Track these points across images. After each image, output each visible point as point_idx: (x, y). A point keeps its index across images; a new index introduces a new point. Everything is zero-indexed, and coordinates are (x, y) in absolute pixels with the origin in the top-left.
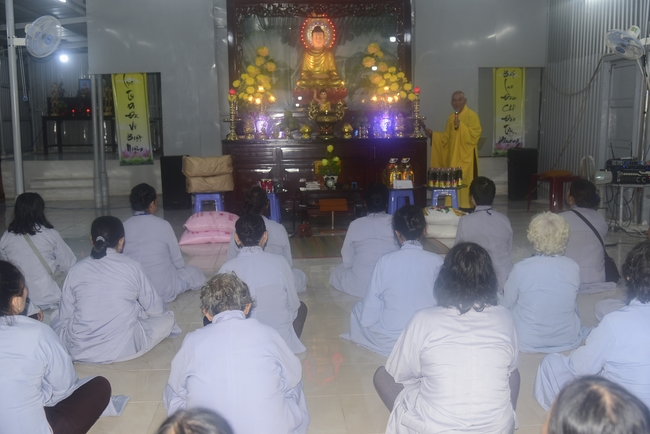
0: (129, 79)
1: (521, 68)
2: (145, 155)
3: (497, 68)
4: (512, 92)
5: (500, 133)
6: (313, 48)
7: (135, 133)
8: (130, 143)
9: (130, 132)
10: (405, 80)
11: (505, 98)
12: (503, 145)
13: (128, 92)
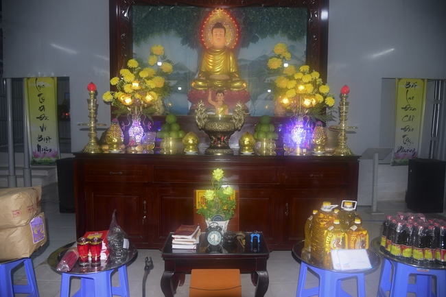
0: (40, 83)
1: (423, 80)
2: (54, 156)
3: (400, 79)
4: (413, 104)
5: (399, 142)
6: (213, 47)
7: (45, 135)
8: (40, 143)
9: (41, 133)
10: (319, 81)
11: (405, 108)
12: (401, 154)
13: (39, 95)
